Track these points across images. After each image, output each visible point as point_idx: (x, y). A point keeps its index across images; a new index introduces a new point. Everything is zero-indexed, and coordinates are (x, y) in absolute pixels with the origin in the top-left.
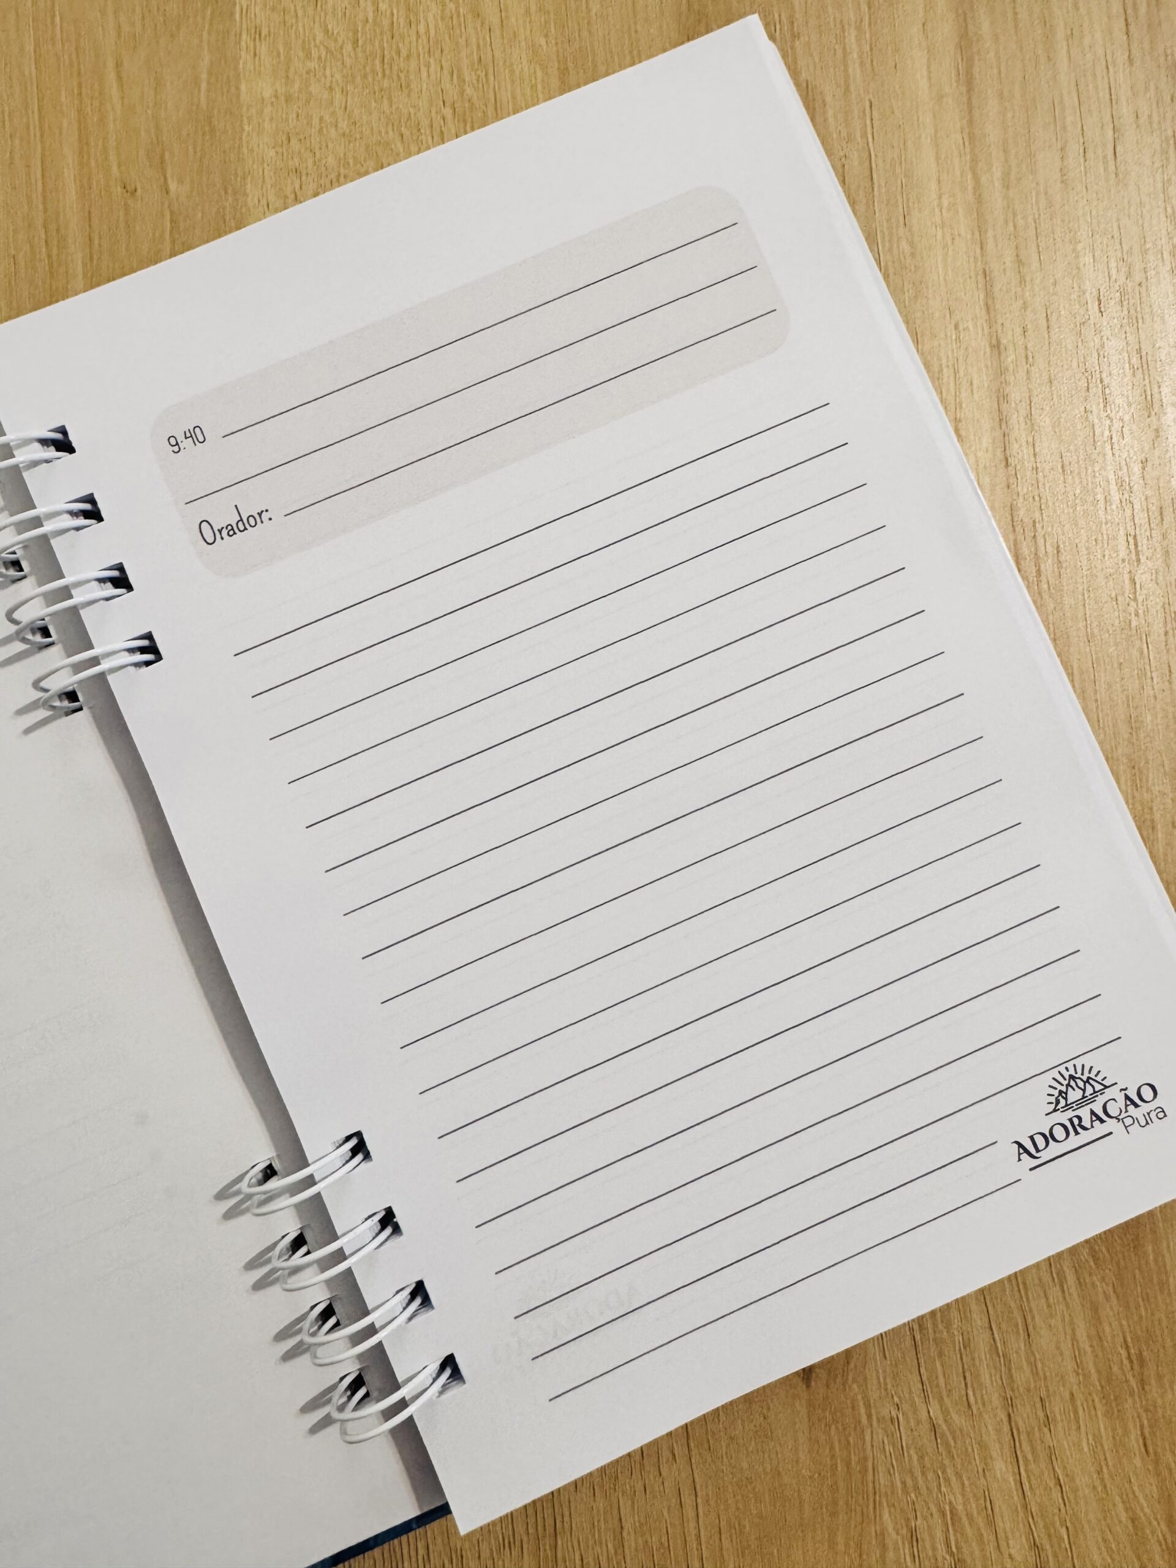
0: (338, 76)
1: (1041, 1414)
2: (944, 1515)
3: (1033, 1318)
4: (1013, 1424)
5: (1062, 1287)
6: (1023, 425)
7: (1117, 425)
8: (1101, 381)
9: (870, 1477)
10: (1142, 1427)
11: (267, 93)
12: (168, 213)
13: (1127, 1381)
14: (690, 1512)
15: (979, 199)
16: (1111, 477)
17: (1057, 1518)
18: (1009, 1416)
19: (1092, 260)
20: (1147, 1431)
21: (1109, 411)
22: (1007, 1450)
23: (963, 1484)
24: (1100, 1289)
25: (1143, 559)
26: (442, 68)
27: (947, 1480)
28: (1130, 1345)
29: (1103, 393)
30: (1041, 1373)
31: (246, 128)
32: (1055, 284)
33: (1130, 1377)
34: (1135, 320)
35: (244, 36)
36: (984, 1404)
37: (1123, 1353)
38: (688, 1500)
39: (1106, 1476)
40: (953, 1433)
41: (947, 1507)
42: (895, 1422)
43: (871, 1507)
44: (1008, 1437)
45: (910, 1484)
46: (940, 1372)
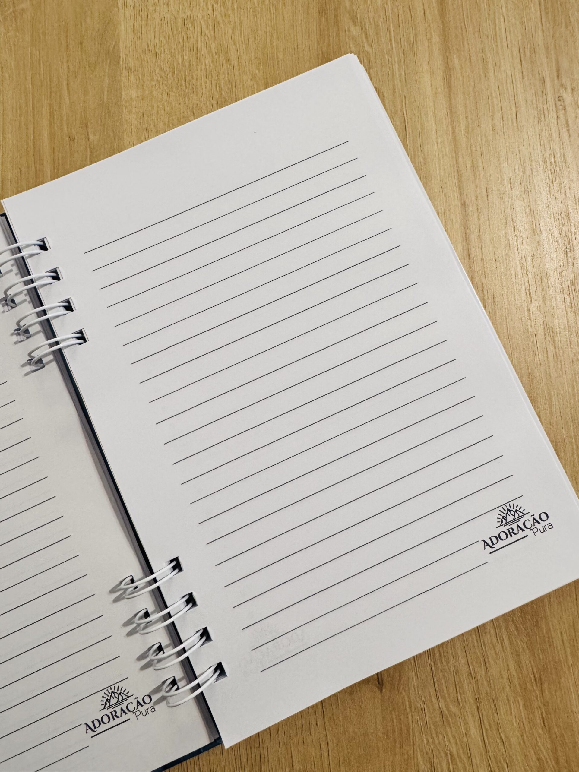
0: (165, 88)
1: (493, 707)
3: (488, 658)
4: (480, 711)
5: (502, 645)
6: (476, 240)
7: (520, 240)
8: (512, 220)
9: (411, 737)
10: (542, 713)
11: (134, 96)
12: (89, 149)
13: (534, 691)
14: (324, 753)
15: (455, 138)
16: (518, 263)
17: (501, 758)
18: (478, 707)
19: (507, 165)
20: (544, 716)
21: (516, 233)
22: (477, 725)
23: (456, 740)
24: (520, 646)
25: (533, 301)
26: (212, 84)
27: (449, 740)
28: (535, 672)
29: (513, 224)
30: (493, 686)
31: (124, 111)
32: (490, 176)
34: (527, 192)
35: (124, 71)
36: (465, 701)
37: (532, 677)
38: (324, 746)
39: (525, 738)
40: (451, 715)
41: (449, 752)
42: (423, 710)
43: (412, 752)
44: (477, 718)
45: (430, 740)
46: (444, 685)
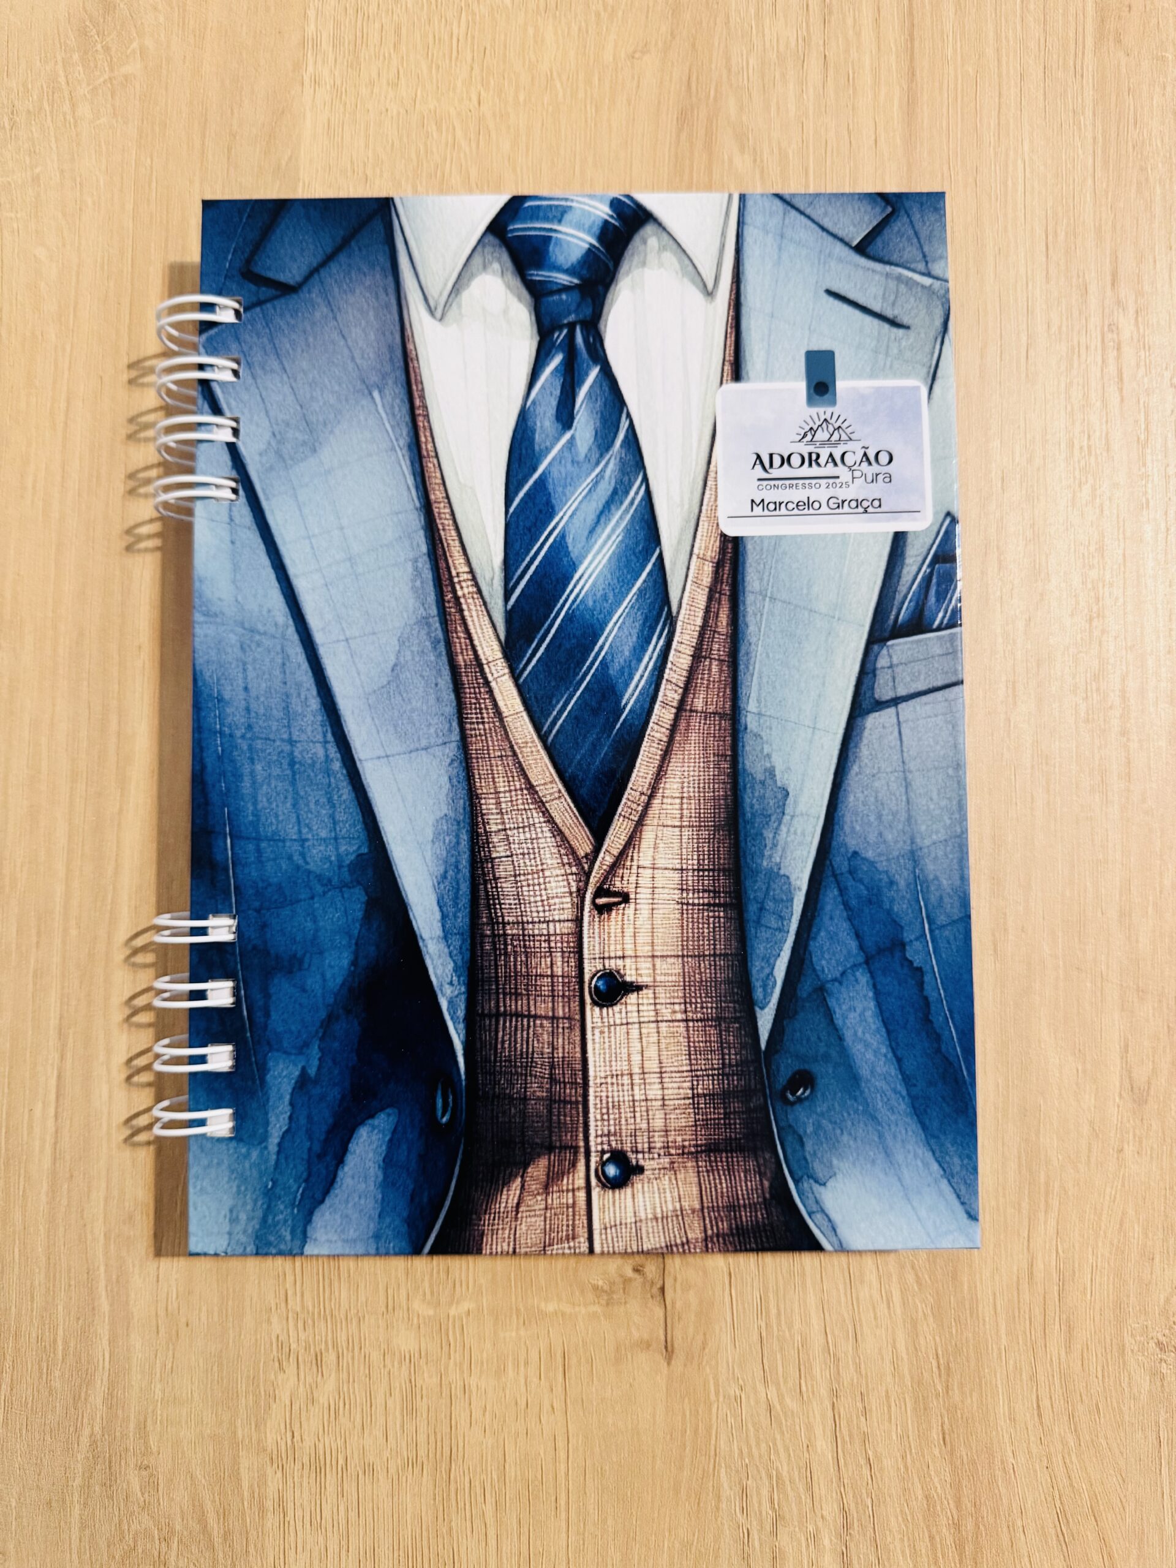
1: (860, 1405)
2: (770, 1477)
3: (861, 1325)
4: (836, 1411)
5: (888, 1304)
7: (1007, 588)
9: (713, 1442)
10: (943, 1423)
13: (934, 1386)
14: (562, 1455)
17: (864, 1491)
18: (833, 1404)
19: (999, 445)
20: (946, 1427)
21: (1002, 575)
22: (828, 1431)
23: (789, 1455)
24: (920, 1310)
25: (1017, 703)
27: (777, 1453)
28: (940, 1356)
29: (999, 557)
30: (863, 1372)
33: (937, 1381)
34: (1030, 499)
37: (934, 1362)
38: (561, 1444)
39: (909, 1460)
40: (785, 1414)
41: (774, 1471)
42: (738, 1400)
43: (711, 1466)
44: (830, 1422)
45: (745, 1450)
46: (779, 1362)
